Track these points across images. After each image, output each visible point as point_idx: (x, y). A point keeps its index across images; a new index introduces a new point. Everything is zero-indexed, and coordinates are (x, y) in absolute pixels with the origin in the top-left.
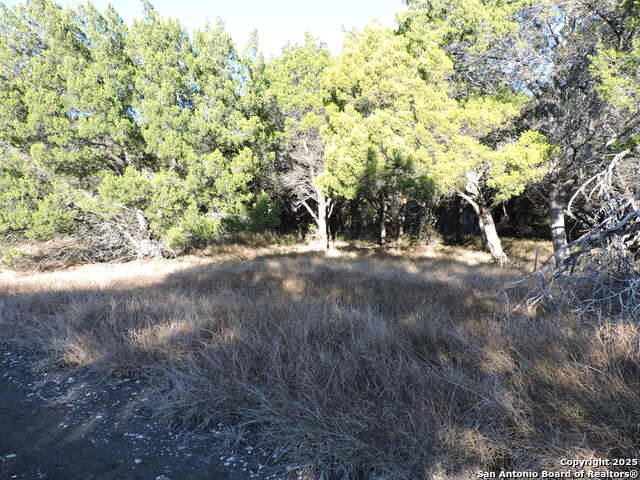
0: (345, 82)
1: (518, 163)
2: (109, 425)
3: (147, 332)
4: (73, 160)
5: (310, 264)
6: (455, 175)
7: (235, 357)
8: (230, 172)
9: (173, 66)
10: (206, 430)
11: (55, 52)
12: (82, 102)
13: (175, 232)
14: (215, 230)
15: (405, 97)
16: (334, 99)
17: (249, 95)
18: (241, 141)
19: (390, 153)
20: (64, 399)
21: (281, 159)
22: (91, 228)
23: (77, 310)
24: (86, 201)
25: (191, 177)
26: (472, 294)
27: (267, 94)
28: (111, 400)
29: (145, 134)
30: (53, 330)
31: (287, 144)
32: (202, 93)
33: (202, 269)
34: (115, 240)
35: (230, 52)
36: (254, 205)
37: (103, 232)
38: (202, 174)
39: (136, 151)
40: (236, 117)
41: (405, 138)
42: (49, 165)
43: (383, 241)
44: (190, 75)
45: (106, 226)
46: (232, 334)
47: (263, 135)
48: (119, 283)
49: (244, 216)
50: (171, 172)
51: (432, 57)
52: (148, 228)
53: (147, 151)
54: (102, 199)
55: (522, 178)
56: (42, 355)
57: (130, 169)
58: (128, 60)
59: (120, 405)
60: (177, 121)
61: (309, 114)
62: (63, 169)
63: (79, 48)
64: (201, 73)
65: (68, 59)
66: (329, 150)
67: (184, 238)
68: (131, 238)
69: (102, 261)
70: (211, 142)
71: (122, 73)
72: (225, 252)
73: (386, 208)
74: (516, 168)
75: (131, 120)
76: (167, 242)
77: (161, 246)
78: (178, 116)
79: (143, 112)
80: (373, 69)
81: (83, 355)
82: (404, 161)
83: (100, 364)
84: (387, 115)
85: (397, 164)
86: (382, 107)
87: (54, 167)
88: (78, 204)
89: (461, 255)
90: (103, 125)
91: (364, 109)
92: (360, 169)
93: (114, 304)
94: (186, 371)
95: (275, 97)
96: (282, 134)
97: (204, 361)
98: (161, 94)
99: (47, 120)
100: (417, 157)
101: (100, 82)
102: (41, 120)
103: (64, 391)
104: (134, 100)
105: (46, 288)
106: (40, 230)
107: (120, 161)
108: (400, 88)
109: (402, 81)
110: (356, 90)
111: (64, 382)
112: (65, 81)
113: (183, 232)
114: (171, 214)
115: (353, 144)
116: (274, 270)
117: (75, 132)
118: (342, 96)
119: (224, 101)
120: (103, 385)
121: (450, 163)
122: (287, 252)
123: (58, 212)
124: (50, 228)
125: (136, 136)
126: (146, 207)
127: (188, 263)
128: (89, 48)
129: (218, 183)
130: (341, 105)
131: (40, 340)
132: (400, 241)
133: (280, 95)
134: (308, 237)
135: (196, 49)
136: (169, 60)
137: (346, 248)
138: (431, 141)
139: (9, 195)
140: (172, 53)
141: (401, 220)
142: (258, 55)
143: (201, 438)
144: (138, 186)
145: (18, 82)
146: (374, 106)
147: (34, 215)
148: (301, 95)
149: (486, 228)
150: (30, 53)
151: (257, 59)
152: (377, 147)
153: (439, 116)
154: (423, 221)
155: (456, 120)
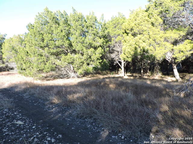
0: (129, 27)
1: (183, 50)
2: (62, 117)
3: (72, 96)
4: (55, 52)
5: (117, 80)
6: (162, 54)
7: (92, 103)
9: (80, 25)
10: (84, 119)
11: (51, 24)
12: (57, 36)
13: (80, 71)
14: (91, 70)
15: (147, 31)
16: (126, 32)
17: (101, 32)
18: (99, 45)
19: (141, 48)
20: (52, 110)
21: (111, 50)
22: (59, 69)
23: (55, 90)
24: (58, 62)
25: (85, 56)
26: (165, 90)
27: (106, 31)
28: (63, 111)
29: (73, 44)
30: (50, 95)
31: (112, 46)
32: (88, 32)
33: (87, 81)
34: (65, 73)
35: (96, 21)
36: (102, 63)
37: (62, 71)
38: (88, 55)
39: (71, 49)
40: (97, 39)
41: (146, 43)
42: (49, 53)
43: (142, 74)
44: (85, 28)
45: (63, 69)
46: (93, 97)
47: (105, 43)
48: (65, 84)
49: (99, 67)
50: (80, 54)
51: (155, 19)
52: (74, 70)
53: (73, 49)
54: (62, 62)
55: (184, 55)
56: (47, 100)
57: (69, 54)
58: (69, 25)
59: (65, 112)
60: (81, 41)
61: (119, 36)
62: (52, 54)
63: (56, 23)
64: (88, 27)
65: (54, 26)
66: (124, 47)
67: (83, 72)
68: (69, 72)
69: (62, 78)
70: (90, 46)
71: (67, 28)
72: (94, 76)
73: (143, 64)
75: (69, 41)
76: (78, 74)
77: (77, 74)
78: (81, 39)
79: (72, 38)
80: (137, 23)
81: (56, 101)
82: (146, 50)
83: (60, 103)
84: (141, 37)
85: (144, 51)
86: (140, 34)
87: (50, 54)
88: (56, 63)
89: (167, 78)
90: (62, 42)
91: (134, 35)
92: (132, 53)
93: (64, 89)
94: (80, 105)
95: (109, 32)
96: (111, 43)
97: (85, 103)
98: (77, 33)
99: (49, 41)
100: (150, 49)
101: (62, 31)
102: (47, 42)
103: (52, 109)
104: (70, 35)
105: (48, 85)
106: (47, 70)
107: (66, 52)
108: (145, 28)
109: (146, 26)
110: (132, 29)
111: (52, 107)
112: (53, 31)
113: (82, 71)
114: (79, 66)
115: (130, 45)
116: (107, 82)
117: (55, 44)
118: (128, 31)
119: (94, 34)
120: (61, 108)
121: (160, 51)
122: (112, 77)
123: (51, 65)
124: (49, 69)
125: (71, 45)
126: (73, 64)
127: (84, 79)
128: (59, 22)
129: (92, 57)
130: (128, 34)
131: (47, 97)
132: (148, 74)
133: (110, 31)
134: (119, 72)
135: (86, 21)
136: (79, 24)
137: (130, 75)
138: (155, 44)
139: (39, 61)
140: (80, 22)
141: (148, 67)
142: (104, 21)
143: (83, 121)
144: (71, 58)
145: (42, 32)
146: (137, 34)
147: (45, 66)
148: (116, 31)
149: (174, 70)
150: (45, 25)
151: (103, 22)
152: (137, 46)
153: (157, 36)
154: (155, 68)
155: (163, 37)
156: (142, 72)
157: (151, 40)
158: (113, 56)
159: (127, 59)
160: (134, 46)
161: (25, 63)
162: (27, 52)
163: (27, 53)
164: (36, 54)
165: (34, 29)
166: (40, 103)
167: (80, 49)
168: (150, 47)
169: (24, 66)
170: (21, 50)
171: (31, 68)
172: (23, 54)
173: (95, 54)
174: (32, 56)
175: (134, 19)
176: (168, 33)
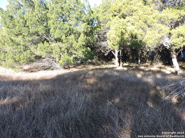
0: (116, 8)
1: (182, 33)
13: (61, 62)
15: (137, 11)
16: (114, 15)
19: (129, 32)
41: (135, 26)
43: (139, 64)
61: (109, 21)
74: (182, 35)
82: (134, 35)
85: (132, 36)
91: (123, 17)
96: (100, 29)
100: (138, 33)
108: (135, 8)
110: (120, 11)
118: (115, 13)
127: (71, 70)
132: (147, 64)
133: (100, 16)
137: (127, 66)
138: (146, 27)
141: (147, 57)
146: (126, 16)
148: (107, 15)
149: (173, 60)
152: (124, 30)
153: (149, 17)
154: (155, 57)
155: (156, 18)
156: (139, 61)
157: (141, 21)
159: (113, 46)
160: (120, 31)
168: (139, 31)
173: (77, 42)
176: (164, 13)
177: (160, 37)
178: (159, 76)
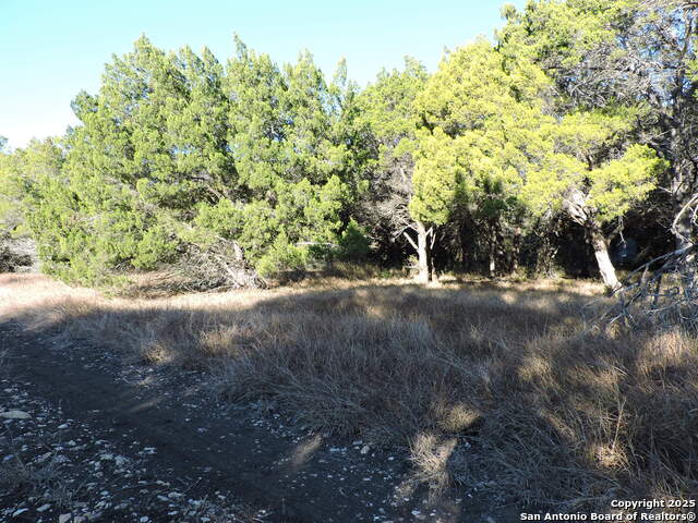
0: (434, 105)
1: (619, 179)
2: (173, 399)
4: (173, 193)
6: (548, 195)
8: (318, 199)
9: (264, 100)
11: (159, 95)
12: (180, 138)
13: (263, 264)
14: (303, 257)
15: (496, 117)
16: (426, 124)
18: (331, 170)
19: (477, 175)
20: (142, 382)
21: (376, 188)
24: (186, 232)
25: (281, 206)
27: (358, 122)
28: (178, 384)
29: (238, 166)
30: (141, 334)
31: (381, 173)
33: (292, 298)
35: (318, 82)
36: (343, 233)
37: (202, 262)
38: (292, 203)
39: (230, 183)
40: (326, 147)
41: (494, 159)
42: (153, 198)
43: (493, 275)
44: (281, 108)
45: (205, 256)
47: (352, 163)
49: (335, 245)
51: (523, 73)
52: (244, 258)
53: (240, 182)
54: (199, 230)
55: (625, 196)
56: (131, 353)
58: (224, 98)
60: (267, 153)
61: (404, 139)
62: (166, 203)
63: (179, 90)
64: (291, 106)
65: (170, 100)
68: (229, 270)
69: (200, 290)
70: (301, 169)
71: (216, 110)
74: (618, 185)
75: (225, 154)
76: (259, 271)
77: (255, 276)
78: (268, 147)
79: (236, 145)
80: (463, 90)
81: (162, 353)
84: (478, 136)
85: (487, 186)
86: (473, 128)
88: (179, 235)
90: (199, 160)
91: (453, 131)
92: (448, 194)
95: (369, 124)
96: (376, 162)
98: (252, 127)
99: (150, 157)
100: (506, 178)
101: (197, 120)
102: (145, 157)
104: (229, 135)
106: (144, 258)
108: (490, 108)
109: (495, 101)
110: (445, 113)
111: (145, 371)
112: (166, 119)
114: (262, 243)
115: (439, 167)
116: (360, 298)
117: (174, 167)
118: (432, 120)
119: (315, 131)
120: (175, 374)
121: (542, 184)
122: (384, 284)
123: (160, 242)
124: (153, 257)
125: (229, 170)
126: (239, 237)
127: (284, 291)
128: (189, 88)
129: (306, 211)
130: (431, 127)
133: (374, 122)
135: (286, 83)
136: (260, 96)
138: (523, 160)
139: (118, 226)
140: (263, 88)
141: (516, 252)
142: (346, 83)
143: (241, 408)
144: (231, 216)
145: (127, 123)
146: (464, 128)
147: (139, 245)
148: (396, 121)
149: (598, 255)
150: (138, 97)
151: (346, 88)
152: (464, 169)
153: (530, 134)
154: (540, 252)
155: (550, 137)
156: (492, 267)
157: (509, 146)
158: (386, 208)
159: (429, 214)
160: (453, 170)
161: (66, 236)
162: (76, 198)
163: (73, 200)
164: (106, 203)
165: (98, 115)
166: (103, 361)
167: (263, 183)
168: (507, 172)
169: (63, 248)
170: (53, 188)
171: (87, 251)
172: (59, 204)
173: (319, 201)
174: (92, 209)
175: (452, 78)
176: (569, 124)
177: (563, 188)
178: (563, 299)
